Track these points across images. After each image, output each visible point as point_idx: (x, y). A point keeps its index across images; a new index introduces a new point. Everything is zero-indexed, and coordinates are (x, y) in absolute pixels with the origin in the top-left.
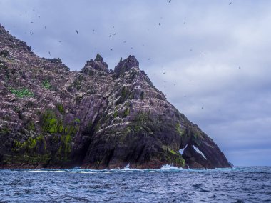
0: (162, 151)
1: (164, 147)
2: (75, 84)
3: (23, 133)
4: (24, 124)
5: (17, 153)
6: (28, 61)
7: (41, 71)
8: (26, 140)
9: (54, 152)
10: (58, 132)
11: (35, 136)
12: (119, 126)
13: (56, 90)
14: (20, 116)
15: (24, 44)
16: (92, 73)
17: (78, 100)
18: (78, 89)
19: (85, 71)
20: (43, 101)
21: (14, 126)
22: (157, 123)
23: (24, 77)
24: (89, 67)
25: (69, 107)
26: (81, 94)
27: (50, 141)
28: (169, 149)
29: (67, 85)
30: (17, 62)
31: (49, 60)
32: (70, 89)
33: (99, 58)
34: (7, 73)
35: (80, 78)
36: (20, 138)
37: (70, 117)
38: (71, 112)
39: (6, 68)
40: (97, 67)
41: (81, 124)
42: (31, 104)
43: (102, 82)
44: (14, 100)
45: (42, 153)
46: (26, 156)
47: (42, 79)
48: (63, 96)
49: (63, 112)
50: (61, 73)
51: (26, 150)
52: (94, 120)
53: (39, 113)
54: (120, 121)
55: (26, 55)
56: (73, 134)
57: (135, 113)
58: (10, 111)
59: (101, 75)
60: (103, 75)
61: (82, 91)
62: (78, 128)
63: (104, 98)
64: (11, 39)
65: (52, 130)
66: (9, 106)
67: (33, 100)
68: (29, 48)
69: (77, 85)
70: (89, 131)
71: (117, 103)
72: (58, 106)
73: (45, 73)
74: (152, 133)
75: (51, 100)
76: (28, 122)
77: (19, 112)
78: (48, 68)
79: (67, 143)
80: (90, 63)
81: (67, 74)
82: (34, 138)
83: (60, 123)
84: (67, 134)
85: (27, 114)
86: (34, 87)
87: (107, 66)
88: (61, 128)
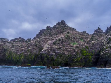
2: (91, 39)
3: (75, 56)
4: (76, 53)
5: (74, 62)
6: (75, 34)
7: (80, 36)
8: (77, 58)
9: (86, 62)
10: (87, 55)
11: (79, 57)
12: (109, 52)
13: (85, 42)
14: (74, 51)
15: (74, 29)
16: (97, 34)
17: (93, 44)
19: (94, 34)
20: (81, 46)
21: (73, 54)
23: (75, 39)
24: (96, 32)
25: (90, 47)
26: (93, 42)
27: (84, 58)
29: (89, 39)
30: (72, 34)
31: (82, 32)
32: (89, 41)
33: (99, 28)
34: (69, 38)
35: (93, 36)
37: (90, 50)
38: (91, 48)
40: (98, 32)
41: (95, 52)
42: (77, 47)
43: (101, 37)
44: (72, 46)
45: (82, 62)
46: (77, 63)
47: (80, 39)
48: (88, 43)
49: (88, 49)
50: (86, 36)
51: (77, 61)
52: (99, 50)
53: (80, 49)
54: (109, 50)
55: (75, 32)
56: (92, 55)
58: (71, 50)
59: (100, 34)
60: (101, 34)
61: (94, 41)
62: (94, 54)
63: (102, 42)
64: (70, 28)
65: (85, 55)
66: (71, 48)
67: (78, 45)
68: (75, 30)
69: (92, 39)
70: (98, 54)
71: (107, 44)
72: (86, 47)
75: (84, 45)
76: (77, 53)
77: (74, 50)
78: (82, 35)
79: (90, 59)
80: (96, 31)
81: (88, 36)
83: (87, 52)
84: (90, 56)
85: (76, 50)
86: (78, 42)
87: (102, 31)
88: (88, 54)
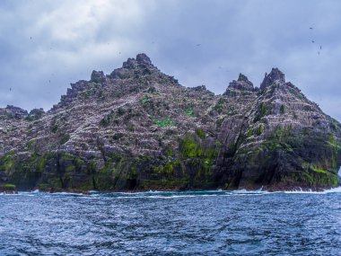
0: (302, 169)
1: (304, 165)
2: (217, 107)
3: (162, 159)
4: (163, 151)
5: (155, 178)
6: (173, 93)
7: (184, 100)
8: (164, 165)
9: (192, 176)
10: (198, 156)
12: (251, 146)
13: (198, 116)
14: (160, 144)
15: (171, 78)
16: (235, 94)
17: (219, 123)
18: (219, 112)
19: (228, 93)
20: (184, 128)
21: (154, 153)
22: (300, 138)
23: (168, 108)
24: (232, 89)
25: (209, 131)
26: (221, 117)
27: (189, 165)
28: (312, 167)
29: (209, 109)
30: (162, 96)
31: (193, 89)
32: (211, 114)
33: (242, 77)
34: (152, 107)
35: (221, 101)
36: (159, 164)
37: (209, 140)
38: (212, 136)
39: (151, 102)
40: (240, 87)
41: (222, 147)
42: (170, 132)
43: (245, 102)
44: (156, 130)
45: (180, 177)
46: (164, 180)
47: (184, 108)
48: (204, 121)
49: (203, 137)
50: (204, 99)
51: (164, 174)
52: (235, 141)
53: (179, 139)
55: (173, 88)
56: (213, 157)
57: (271, 129)
58: (152, 140)
59: (244, 94)
60: (247, 94)
61: (224, 113)
62: (218, 151)
63: (246, 118)
64: (161, 76)
65: (191, 155)
66: (151, 136)
67: (173, 128)
68: (176, 81)
69: (218, 109)
70: (230, 154)
71: (255, 121)
72: (197, 131)
73: (189, 101)
74: (291, 150)
75: (192, 126)
76: (166, 149)
77: (160, 140)
78: (193, 96)
79: (206, 167)
80: (233, 84)
81: (210, 99)
82: (171, 163)
83: (199, 147)
84: (206, 157)
85: (166, 142)
86: (175, 116)
87: (251, 84)
88: (200, 152)
